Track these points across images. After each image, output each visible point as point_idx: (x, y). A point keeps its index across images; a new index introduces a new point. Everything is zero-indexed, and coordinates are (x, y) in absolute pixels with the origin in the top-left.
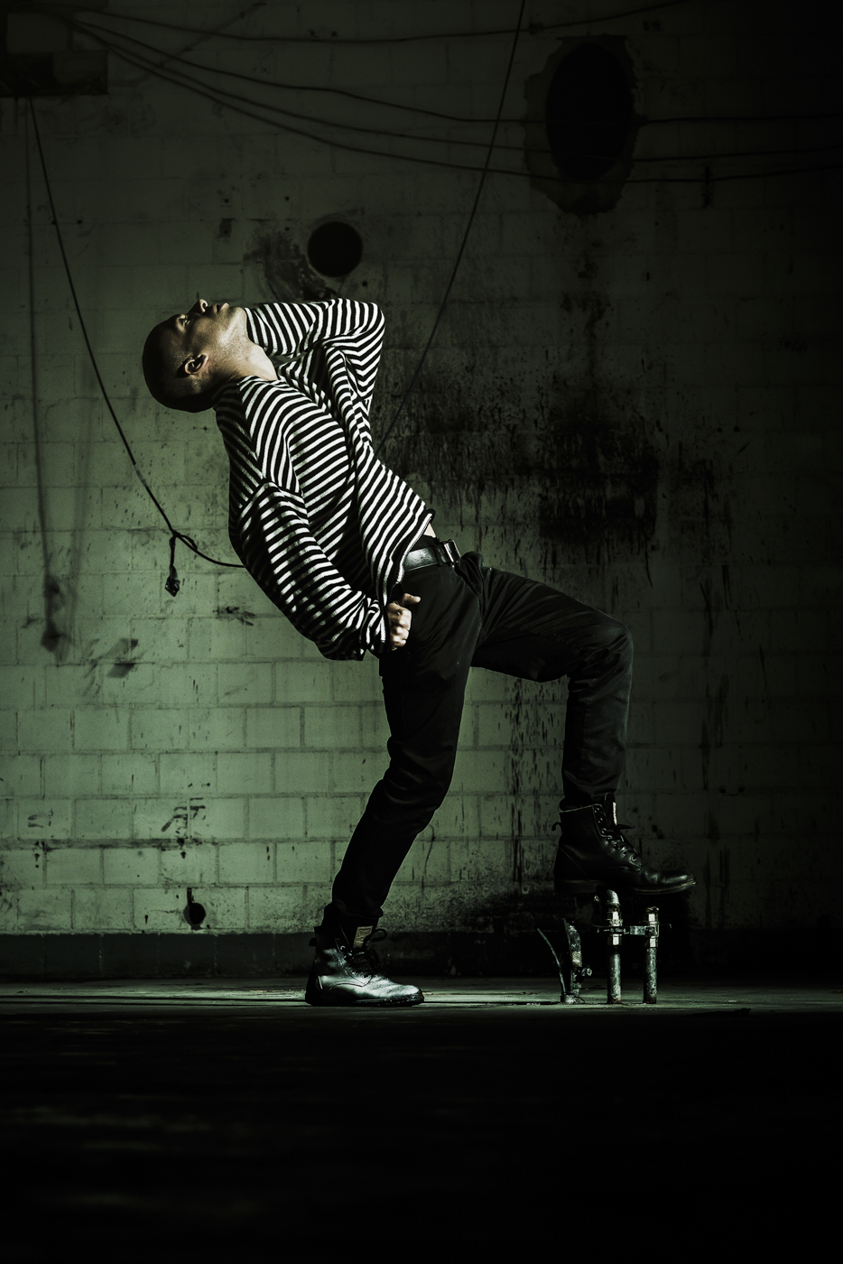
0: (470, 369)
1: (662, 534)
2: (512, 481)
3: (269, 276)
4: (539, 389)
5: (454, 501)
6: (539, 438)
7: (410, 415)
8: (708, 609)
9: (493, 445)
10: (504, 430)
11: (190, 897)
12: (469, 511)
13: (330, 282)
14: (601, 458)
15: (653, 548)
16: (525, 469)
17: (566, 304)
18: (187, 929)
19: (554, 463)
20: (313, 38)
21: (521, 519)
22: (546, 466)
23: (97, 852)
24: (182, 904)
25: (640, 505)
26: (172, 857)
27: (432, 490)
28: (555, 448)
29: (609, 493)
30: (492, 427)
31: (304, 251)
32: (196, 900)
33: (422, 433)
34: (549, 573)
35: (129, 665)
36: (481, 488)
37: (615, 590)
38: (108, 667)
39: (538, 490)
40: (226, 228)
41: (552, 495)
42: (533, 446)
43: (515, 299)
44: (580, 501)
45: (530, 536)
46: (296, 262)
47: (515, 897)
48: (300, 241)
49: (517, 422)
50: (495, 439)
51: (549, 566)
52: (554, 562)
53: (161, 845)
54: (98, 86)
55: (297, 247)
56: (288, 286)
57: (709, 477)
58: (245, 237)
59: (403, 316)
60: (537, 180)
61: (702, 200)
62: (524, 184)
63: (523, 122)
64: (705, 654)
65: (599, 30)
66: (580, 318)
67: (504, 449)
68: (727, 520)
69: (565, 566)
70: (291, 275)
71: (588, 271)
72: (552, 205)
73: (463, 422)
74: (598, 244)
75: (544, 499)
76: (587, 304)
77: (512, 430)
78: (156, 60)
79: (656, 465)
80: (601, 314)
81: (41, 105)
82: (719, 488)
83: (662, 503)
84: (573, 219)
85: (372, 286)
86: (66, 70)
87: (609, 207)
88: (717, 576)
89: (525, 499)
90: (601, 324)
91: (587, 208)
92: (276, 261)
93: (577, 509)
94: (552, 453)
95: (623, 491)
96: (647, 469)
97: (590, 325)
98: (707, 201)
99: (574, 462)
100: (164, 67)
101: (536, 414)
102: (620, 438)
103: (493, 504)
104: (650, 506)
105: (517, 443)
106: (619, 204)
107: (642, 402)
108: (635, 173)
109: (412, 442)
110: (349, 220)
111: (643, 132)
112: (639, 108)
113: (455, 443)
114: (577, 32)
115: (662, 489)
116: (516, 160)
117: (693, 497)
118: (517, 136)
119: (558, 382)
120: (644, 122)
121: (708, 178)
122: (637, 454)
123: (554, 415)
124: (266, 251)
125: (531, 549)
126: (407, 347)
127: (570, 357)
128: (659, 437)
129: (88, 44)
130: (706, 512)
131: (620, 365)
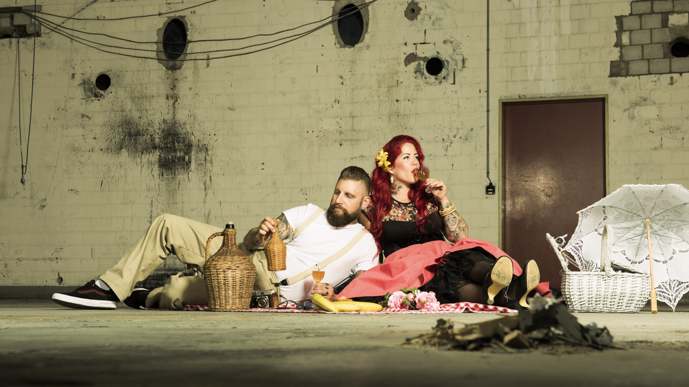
0: (140, 118)
1: (193, 166)
2: (151, 151)
3: (85, 90)
4: (159, 123)
5: (135, 157)
6: (159, 138)
7: (123, 132)
8: (205, 189)
9: (146, 140)
10: (149, 136)
12: (139, 160)
13: (102, 92)
14: (176, 144)
15: (190, 171)
16: (155, 148)
17: (167, 98)
18: (57, 284)
19: (163, 146)
20: (98, 19)
21: (153, 163)
22: (161, 146)
23: (34, 261)
24: (57, 277)
25: (187, 158)
26: (54, 262)
27: (129, 154)
28: (163, 141)
29: (178, 155)
30: (146, 135)
31: (94, 83)
32: (60, 276)
33: (126, 137)
34: (161, 178)
35: (44, 206)
36: (142, 153)
37: (179, 184)
38: (38, 206)
39: (158, 153)
40: (73, 76)
41: (162, 155)
42: (157, 140)
43: (153, 96)
44: (170, 157)
45: (156, 168)
46: (92, 86)
48: (94, 80)
49: (153, 133)
50: (147, 139)
51: (161, 176)
52: (162, 175)
53: (51, 259)
54: (38, 34)
55: (93, 82)
56: (90, 94)
57: (207, 149)
58: (78, 79)
59: (122, 102)
60: (159, 60)
61: (206, 65)
62: (156, 61)
63: (156, 43)
64: (204, 202)
65: (178, 14)
66: (171, 101)
67: (149, 141)
68: (211, 162)
69: (165, 176)
70: (91, 90)
71: (174, 87)
72: (164, 68)
73: (138, 134)
74: (176, 79)
75: (160, 156)
76: (173, 97)
77: (151, 136)
78: (55, 26)
79: (192, 146)
80: (177, 100)
81: (22, 40)
82: (209, 153)
83: (193, 157)
84: (170, 72)
85: (113, 93)
86: (30, 30)
87: (180, 68)
88: (208, 179)
89: (155, 156)
90: (177, 103)
91: (174, 68)
92: (87, 86)
93: (169, 159)
94: (162, 142)
95: (182, 154)
96: (189, 147)
97: (174, 104)
98: (208, 65)
99: (169, 145)
100: (56, 29)
101: (158, 131)
102: (182, 138)
103: (145, 158)
104: (190, 158)
105: (153, 140)
106: (183, 67)
107: (188, 127)
108: (187, 58)
109: (124, 139)
110: (107, 74)
111: (190, 45)
112: (189, 38)
113: (135, 139)
114: (172, 15)
115: (193, 153)
116: (154, 55)
117: (202, 155)
118: (154, 47)
119: (165, 121)
120: (190, 42)
121: (208, 58)
122: (186, 143)
123: (163, 131)
124: (84, 83)
125: (156, 171)
126: (123, 111)
127: (168, 114)
128: (193, 137)
129: (36, 22)
130: (206, 160)
131: (182, 115)
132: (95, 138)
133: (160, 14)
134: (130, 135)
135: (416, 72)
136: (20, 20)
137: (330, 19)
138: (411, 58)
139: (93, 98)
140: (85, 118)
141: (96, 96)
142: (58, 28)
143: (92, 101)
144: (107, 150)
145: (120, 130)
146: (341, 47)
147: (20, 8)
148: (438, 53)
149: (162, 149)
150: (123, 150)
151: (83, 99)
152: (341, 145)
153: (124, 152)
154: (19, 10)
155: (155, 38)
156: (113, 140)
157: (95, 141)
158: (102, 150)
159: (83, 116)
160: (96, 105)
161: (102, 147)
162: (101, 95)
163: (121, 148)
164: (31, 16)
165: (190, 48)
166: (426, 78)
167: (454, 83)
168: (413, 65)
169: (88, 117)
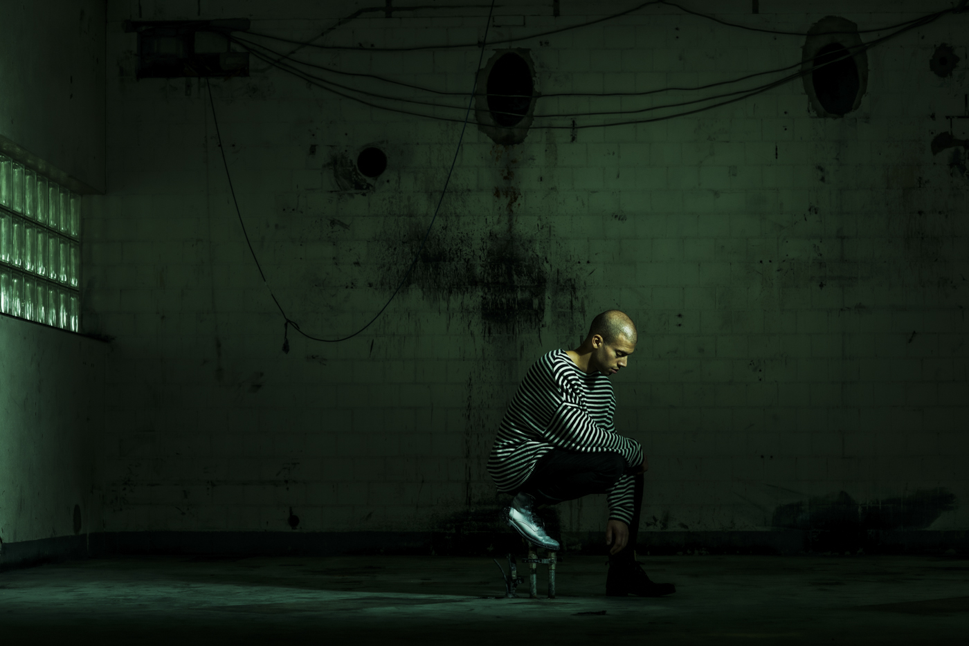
0: (445, 228)
1: (548, 317)
2: (467, 289)
3: (336, 176)
4: (482, 239)
5: (436, 299)
6: (482, 266)
7: (412, 253)
9: (457, 269)
10: (463, 261)
11: (291, 513)
12: (443, 305)
13: (369, 180)
15: (543, 326)
16: (474, 282)
17: (497, 194)
18: (289, 529)
19: (490, 280)
20: (361, 47)
21: (472, 310)
22: (486, 281)
23: (241, 487)
24: (287, 515)
25: (536, 302)
26: (282, 490)
27: (424, 293)
28: (490, 271)
29: (519, 296)
30: (456, 259)
31: (355, 163)
32: (295, 513)
33: (418, 263)
34: (487, 338)
35: (259, 386)
36: (450, 292)
37: (522, 348)
38: (247, 387)
39: (481, 294)
40: (313, 150)
41: (489, 297)
42: (479, 270)
43: (469, 190)
44: (504, 300)
45: (477, 319)
46: (351, 169)
47: (467, 513)
48: (353, 157)
49: (470, 257)
50: (458, 266)
51: (487, 335)
52: (489, 332)
53: (275, 483)
54: (243, 71)
55: (351, 161)
56: (345, 182)
57: (574, 288)
58: (323, 155)
59: (409, 198)
60: (481, 126)
61: (570, 138)
62: (475, 127)
63: (474, 94)
65: (515, 46)
66: (504, 201)
67: (463, 271)
68: (583, 311)
69: (495, 335)
70: (347, 175)
71: (509, 176)
72: (490, 140)
73: (441, 257)
74: (514, 161)
75: (484, 298)
76: (508, 192)
78: (277, 58)
79: (545, 281)
80: (516, 199)
81: (211, 81)
82: (579, 294)
83: (548, 301)
84: (501, 147)
85: (392, 183)
86: (227, 63)
87: (520, 141)
89: (474, 299)
90: (515, 204)
91: (509, 141)
92: (340, 168)
93: (502, 304)
94: (489, 274)
95: (527, 295)
96: (540, 283)
97: (510, 205)
98: (573, 139)
99: (501, 279)
100: (281, 63)
101: (481, 253)
102: (525, 266)
103: (455, 302)
104: (542, 303)
105: (470, 268)
106: (526, 140)
107: (537, 247)
108: (534, 123)
109: (413, 267)
110: (380, 147)
111: (539, 101)
112: (537, 88)
113: (436, 267)
114: (504, 46)
115: (548, 294)
116: (471, 115)
117: (565, 299)
118: (471, 102)
119: (492, 236)
120: (540, 95)
121: (574, 126)
122: (534, 275)
123: (490, 253)
124: (335, 163)
125: (477, 326)
126: (411, 215)
127: (499, 222)
128: (547, 266)
129: (239, 49)
130: (572, 307)
131: (525, 226)
132: (357, 264)
133: (481, 44)
134: (425, 258)
136: (205, 44)
137: (799, 67)
138: (942, 141)
139: (353, 191)
140: (337, 227)
141: (358, 186)
142: (284, 61)
143: (351, 195)
144: (382, 285)
145: (407, 250)
146: (819, 116)
147: (208, 22)
149: (487, 285)
150: (413, 286)
151: (332, 192)
152: (821, 286)
153: (415, 293)
154: (205, 26)
155: (472, 87)
156: (394, 267)
157: (357, 268)
158: (371, 285)
159: (333, 223)
160: (358, 203)
161: (372, 280)
162: (369, 186)
163: (409, 283)
164: (230, 39)
165: (539, 106)
168: (947, 153)
169: (342, 224)
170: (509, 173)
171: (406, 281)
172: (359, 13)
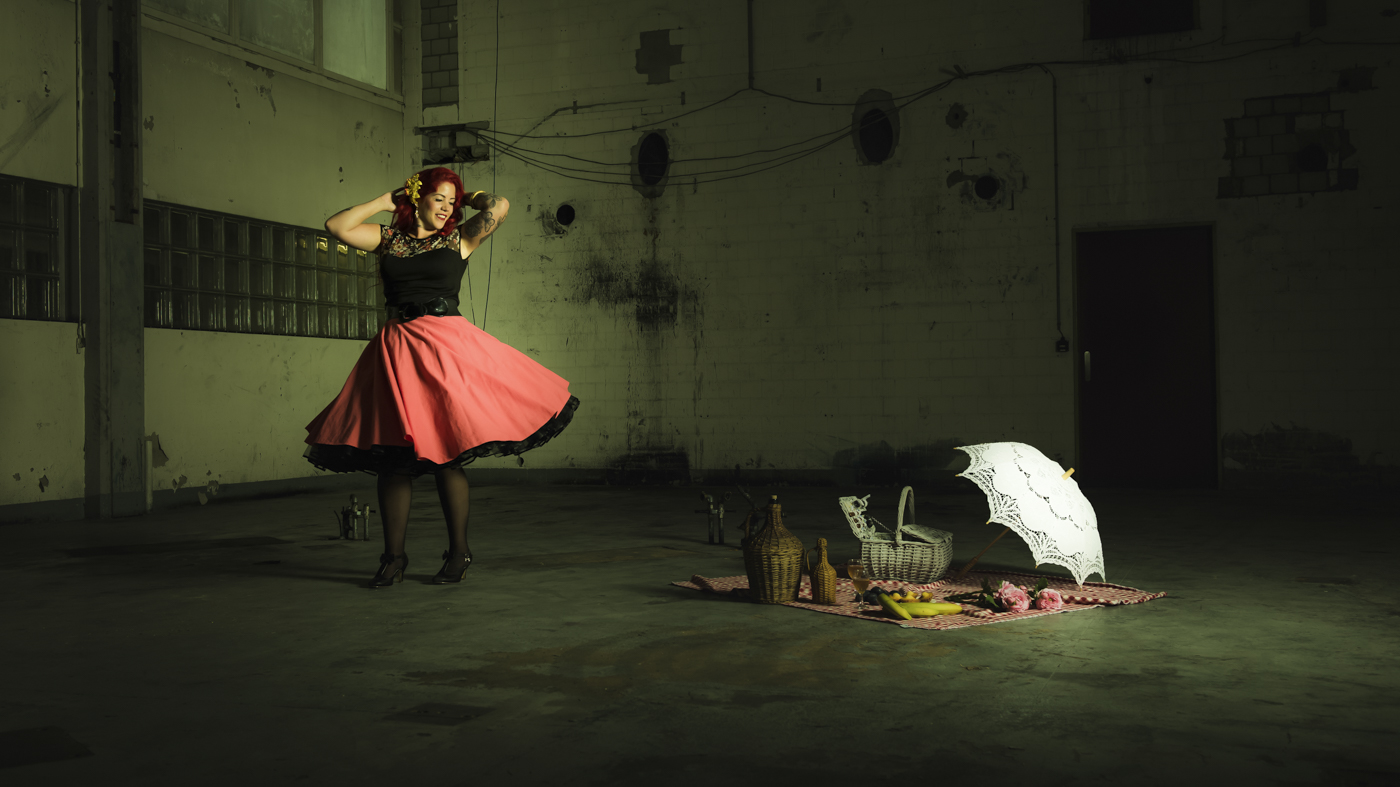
0: (612, 258)
1: (679, 318)
2: (627, 300)
3: (544, 226)
4: (636, 265)
5: (607, 308)
6: (636, 284)
7: (592, 276)
8: (696, 347)
9: (620, 287)
10: (624, 281)
12: (612, 311)
13: (564, 227)
15: (676, 325)
16: (631, 296)
17: (645, 233)
18: (518, 467)
19: (641, 293)
20: (558, 136)
21: (630, 315)
22: (639, 294)
25: (671, 308)
27: (599, 304)
28: (642, 287)
29: (661, 304)
30: (620, 280)
31: (555, 216)
33: (596, 283)
34: (640, 334)
36: (616, 303)
37: (663, 341)
39: (636, 303)
40: (529, 208)
41: (641, 305)
42: (634, 287)
43: (628, 231)
44: (650, 307)
45: (633, 321)
46: (553, 220)
47: (628, 456)
48: (554, 212)
49: (628, 278)
50: (621, 285)
51: (640, 332)
52: (641, 330)
54: (486, 158)
55: (553, 215)
56: (550, 229)
57: (696, 297)
58: (536, 212)
59: (589, 239)
60: (635, 186)
61: (693, 191)
62: (631, 187)
63: (630, 164)
64: (695, 364)
65: (656, 128)
66: (650, 238)
67: (624, 288)
68: (702, 314)
69: (645, 332)
70: (551, 225)
71: (653, 220)
72: (640, 195)
73: (610, 278)
74: (656, 210)
75: (638, 307)
76: (653, 232)
77: (627, 281)
78: (505, 147)
79: (677, 293)
80: (657, 236)
81: (467, 165)
82: (699, 301)
83: (679, 307)
84: (648, 200)
85: (579, 228)
86: (476, 152)
87: (660, 195)
88: (699, 334)
89: (631, 307)
90: (657, 240)
91: (653, 196)
92: (546, 220)
93: (649, 310)
94: (640, 289)
95: (665, 303)
96: (674, 295)
97: (654, 240)
98: (695, 191)
99: (648, 293)
100: (508, 150)
101: (635, 275)
102: (664, 283)
103: (620, 308)
104: (675, 308)
105: (628, 286)
106: (664, 194)
107: (672, 269)
108: (669, 182)
109: (593, 286)
110: (571, 204)
111: (672, 166)
112: (671, 157)
113: (607, 286)
114: (648, 128)
115: (679, 302)
116: (627, 179)
117: (690, 305)
118: (628, 170)
119: (643, 262)
120: (673, 162)
121: (695, 183)
122: (670, 289)
123: (641, 275)
124: (543, 216)
125: (634, 324)
126: (591, 251)
127: (647, 253)
128: (678, 282)
129: (483, 143)
130: (695, 310)
131: (664, 255)
132: (557, 285)
133: (634, 128)
134: (600, 280)
135: (962, 196)
136: (463, 140)
137: (850, 129)
138: (955, 177)
139: (554, 235)
140: (545, 260)
141: (558, 232)
142: (510, 149)
143: (553, 238)
144: (573, 299)
145: (588, 274)
146: (864, 164)
147: (464, 125)
148: (991, 170)
149: (640, 297)
150: (593, 299)
151: (541, 237)
152: (867, 290)
153: (594, 302)
154: (462, 128)
155: (628, 159)
156: (580, 287)
157: (557, 288)
158: (566, 300)
159: (542, 257)
160: (557, 244)
161: (567, 297)
162: (564, 231)
163: (590, 297)
164: (477, 136)
165: (672, 169)
166: (975, 203)
167: (1013, 209)
168: (959, 186)
169: (548, 259)
170: (654, 218)
171: (588, 296)
172: (556, 112)
